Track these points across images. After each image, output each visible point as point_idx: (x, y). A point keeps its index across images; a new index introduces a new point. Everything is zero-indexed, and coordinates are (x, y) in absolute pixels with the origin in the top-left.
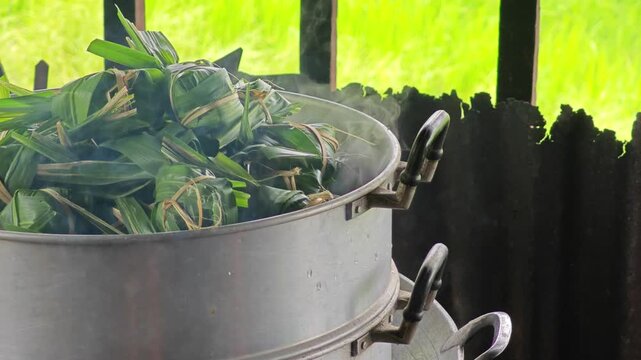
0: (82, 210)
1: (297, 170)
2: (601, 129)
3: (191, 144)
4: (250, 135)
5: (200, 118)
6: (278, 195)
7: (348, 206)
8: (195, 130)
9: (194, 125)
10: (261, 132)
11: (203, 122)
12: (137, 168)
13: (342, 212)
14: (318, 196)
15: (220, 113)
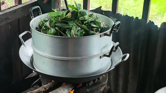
0: (60, 31)
1: (96, 28)
2: (155, 25)
3: (79, 23)
4: (89, 22)
5: (81, 19)
6: (92, 32)
7: (101, 35)
8: (80, 20)
9: (81, 20)
10: (91, 22)
11: (82, 19)
12: (70, 26)
13: (99, 36)
14: (97, 33)
15: (84, 18)
